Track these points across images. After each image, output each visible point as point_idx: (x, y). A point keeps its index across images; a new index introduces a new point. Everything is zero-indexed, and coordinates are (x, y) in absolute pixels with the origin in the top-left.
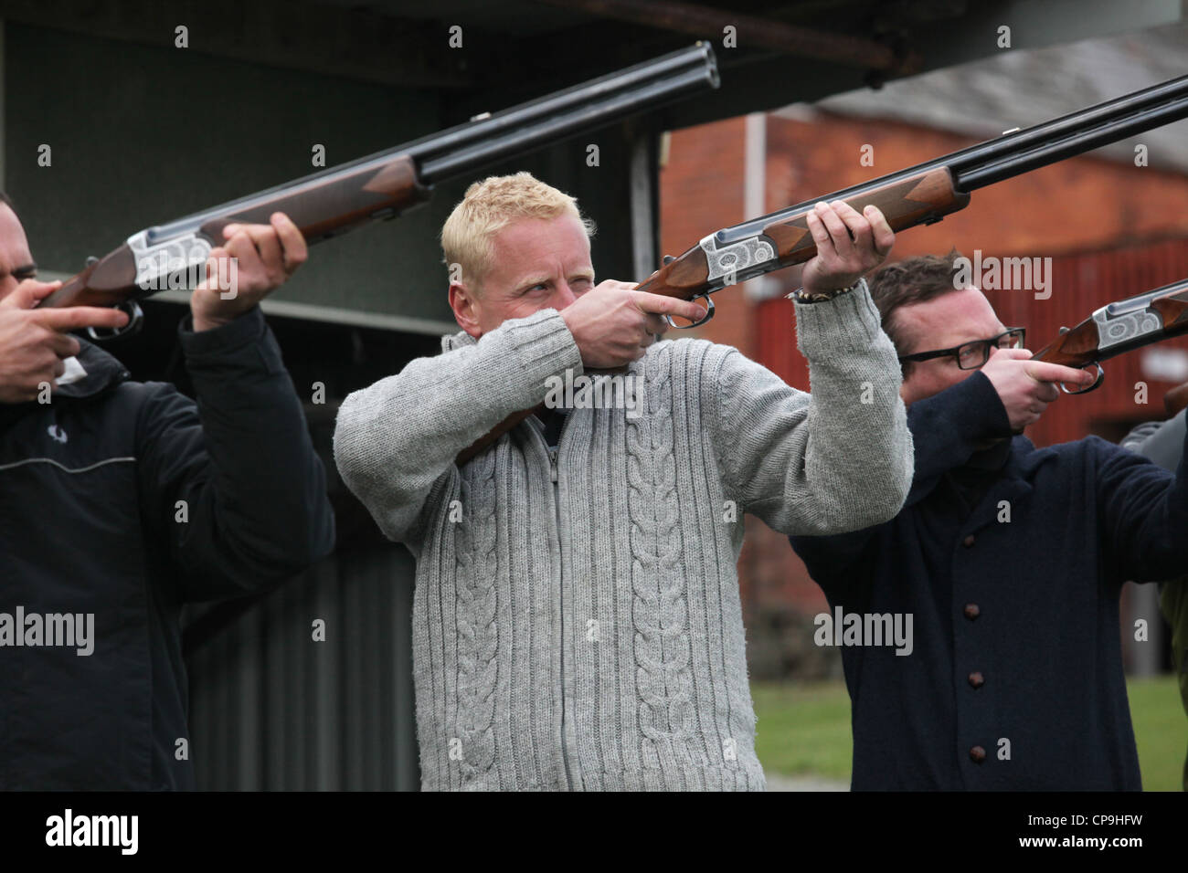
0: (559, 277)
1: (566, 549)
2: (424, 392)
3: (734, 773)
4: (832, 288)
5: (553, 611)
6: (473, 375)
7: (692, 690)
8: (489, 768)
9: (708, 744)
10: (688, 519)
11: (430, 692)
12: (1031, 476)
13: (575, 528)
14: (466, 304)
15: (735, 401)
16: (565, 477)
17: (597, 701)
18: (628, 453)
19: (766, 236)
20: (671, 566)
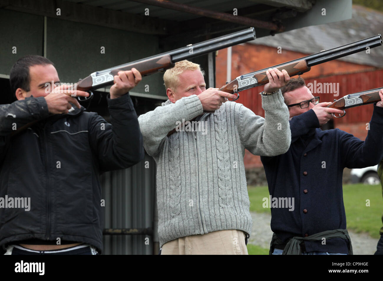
0: (197, 85)
1: (199, 156)
2: (161, 115)
3: (244, 216)
4: (272, 91)
5: (196, 173)
6: (174, 110)
7: (232, 194)
8: (179, 214)
9: (237, 209)
10: (231, 149)
11: (162, 195)
12: (321, 138)
13: (201, 150)
14: (171, 94)
15: (244, 118)
16: (198, 137)
17: (208, 196)
18: (216, 131)
19: (255, 77)
20: (227, 161)
